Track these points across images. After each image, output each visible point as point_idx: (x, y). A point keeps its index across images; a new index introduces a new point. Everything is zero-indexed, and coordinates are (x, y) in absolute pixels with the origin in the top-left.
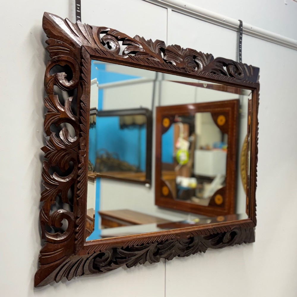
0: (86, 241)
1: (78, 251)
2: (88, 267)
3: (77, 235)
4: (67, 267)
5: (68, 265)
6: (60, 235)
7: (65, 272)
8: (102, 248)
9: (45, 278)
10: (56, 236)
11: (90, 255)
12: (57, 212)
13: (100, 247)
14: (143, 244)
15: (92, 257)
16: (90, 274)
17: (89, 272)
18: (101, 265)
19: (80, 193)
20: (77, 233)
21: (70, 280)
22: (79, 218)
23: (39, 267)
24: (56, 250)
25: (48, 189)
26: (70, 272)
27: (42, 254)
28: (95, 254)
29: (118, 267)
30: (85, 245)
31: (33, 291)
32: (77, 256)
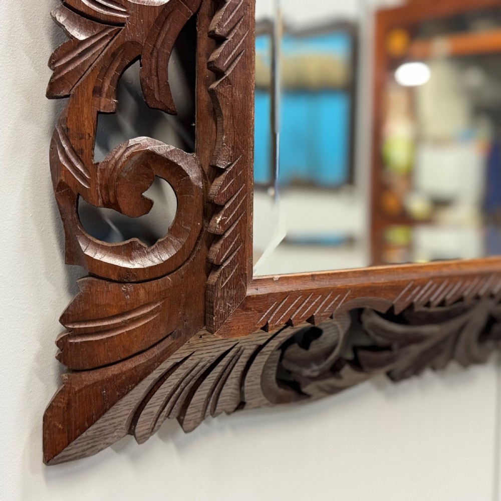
0: (254, 278)
1: (222, 317)
2: (259, 381)
3: (217, 247)
4: (176, 381)
5: (180, 371)
6: (141, 247)
7: (172, 399)
8: (317, 305)
9: (84, 429)
10: (127, 252)
11: (270, 333)
12: (128, 148)
13: (310, 303)
14: (461, 299)
15: (275, 343)
16: (267, 405)
17: (263, 398)
18: (307, 372)
19: (223, 56)
20: (216, 237)
21: (194, 428)
22: (220, 171)
23: (61, 381)
24: (129, 312)
25: (82, 37)
26: (193, 401)
27: (70, 326)
28: (289, 332)
29: (363, 380)
30: (250, 291)
31: (40, 476)
32: (220, 337)
